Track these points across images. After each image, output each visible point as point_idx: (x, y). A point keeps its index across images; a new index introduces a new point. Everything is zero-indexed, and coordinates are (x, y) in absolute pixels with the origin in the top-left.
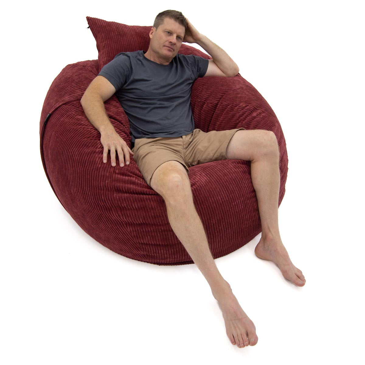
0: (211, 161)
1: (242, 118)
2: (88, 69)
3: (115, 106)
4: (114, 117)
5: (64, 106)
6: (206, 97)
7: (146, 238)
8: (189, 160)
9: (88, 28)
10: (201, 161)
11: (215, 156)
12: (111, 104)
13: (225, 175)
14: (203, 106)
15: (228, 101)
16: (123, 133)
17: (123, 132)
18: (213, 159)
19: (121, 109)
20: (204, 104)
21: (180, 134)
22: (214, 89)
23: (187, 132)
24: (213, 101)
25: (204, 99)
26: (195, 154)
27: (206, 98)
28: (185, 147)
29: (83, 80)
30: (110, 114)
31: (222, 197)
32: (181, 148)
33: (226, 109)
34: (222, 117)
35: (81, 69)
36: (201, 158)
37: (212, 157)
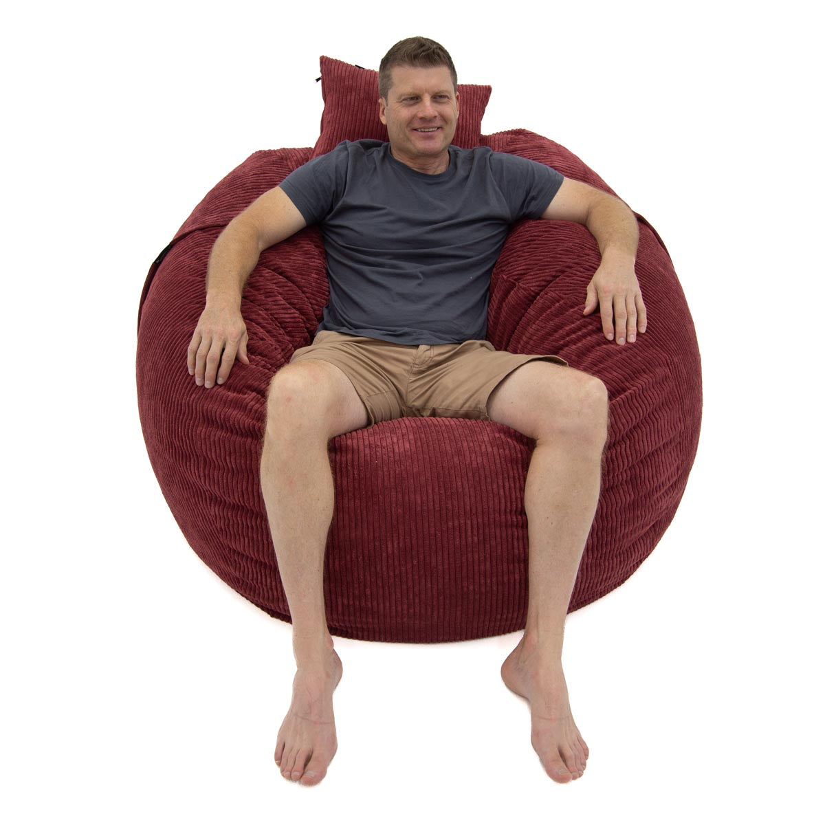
0: (456, 415)
1: (574, 336)
2: (288, 165)
3: (306, 253)
4: (289, 274)
5: (200, 232)
6: (519, 272)
7: (242, 540)
8: (414, 401)
9: (318, 80)
10: (439, 411)
11: (466, 408)
12: (299, 246)
13: (459, 452)
14: (509, 292)
15: (562, 290)
16: (294, 311)
17: (297, 309)
18: (461, 412)
19: (317, 262)
20: (512, 289)
21: (417, 339)
22: (547, 255)
23: (438, 340)
24: (530, 285)
25: (516, 277)
26: (433, 392)
27: (521, 274)
28: (415, 369)
29: (262, 187)
30: (283, 266)
31: (424, 498)
32: (405, 370)
33: (550, 308)
34: (534, 326)
35: (274, 163)
36: (440, 406)
37: (459, 407)
